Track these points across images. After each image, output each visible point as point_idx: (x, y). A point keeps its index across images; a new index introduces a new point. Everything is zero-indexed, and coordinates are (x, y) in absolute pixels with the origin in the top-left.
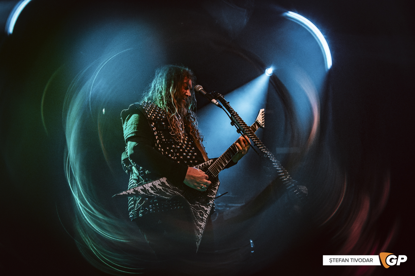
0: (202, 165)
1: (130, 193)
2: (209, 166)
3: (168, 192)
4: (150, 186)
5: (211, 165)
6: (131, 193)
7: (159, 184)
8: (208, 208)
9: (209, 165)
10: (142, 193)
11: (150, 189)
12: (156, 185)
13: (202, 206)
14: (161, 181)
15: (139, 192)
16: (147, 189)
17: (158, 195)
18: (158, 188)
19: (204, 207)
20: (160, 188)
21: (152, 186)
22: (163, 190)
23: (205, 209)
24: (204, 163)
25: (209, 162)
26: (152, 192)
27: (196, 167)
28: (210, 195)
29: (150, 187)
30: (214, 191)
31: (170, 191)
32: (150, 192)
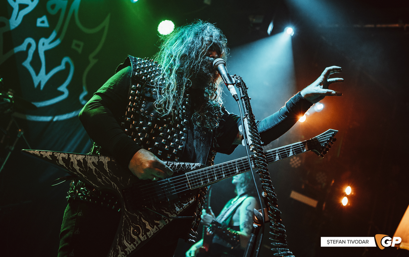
0: (179, 165)
1: (44, 157)
2: (189, 170)
3: (102, 179)
4: (78, 159)
5: (194, 170)
6: (46, 157)
7: (93, 163)
8: (153, 228)
9: (192, 169)
10: (61, 162)
11: (76, 163)
12: (89, 162)
13: (144, 221)
14: (99, 160)
15: (58, 160)
16: (72, 160)
17: (84, 176)
18: (89, 167)
19: (147, 223)
20: (91, 168)
21: (82, 161)
22: (94, 172)
23: (147, 227)
24: (183, 163)
25: (194, 165)
26: (77, 168)
27: (168, 163)
28: (166, 211)
29: (78, 161)
30: (178, 209)
31: (106, 179)
32: (74, 166)
